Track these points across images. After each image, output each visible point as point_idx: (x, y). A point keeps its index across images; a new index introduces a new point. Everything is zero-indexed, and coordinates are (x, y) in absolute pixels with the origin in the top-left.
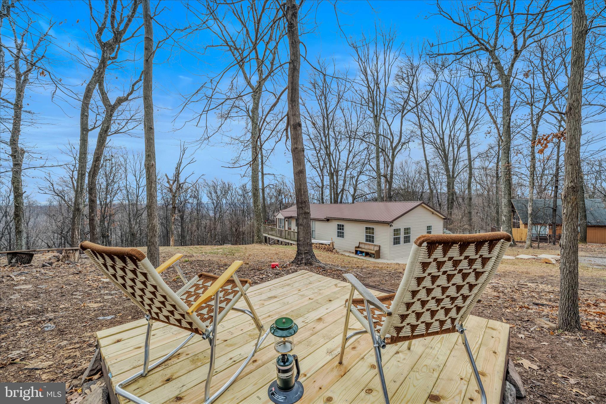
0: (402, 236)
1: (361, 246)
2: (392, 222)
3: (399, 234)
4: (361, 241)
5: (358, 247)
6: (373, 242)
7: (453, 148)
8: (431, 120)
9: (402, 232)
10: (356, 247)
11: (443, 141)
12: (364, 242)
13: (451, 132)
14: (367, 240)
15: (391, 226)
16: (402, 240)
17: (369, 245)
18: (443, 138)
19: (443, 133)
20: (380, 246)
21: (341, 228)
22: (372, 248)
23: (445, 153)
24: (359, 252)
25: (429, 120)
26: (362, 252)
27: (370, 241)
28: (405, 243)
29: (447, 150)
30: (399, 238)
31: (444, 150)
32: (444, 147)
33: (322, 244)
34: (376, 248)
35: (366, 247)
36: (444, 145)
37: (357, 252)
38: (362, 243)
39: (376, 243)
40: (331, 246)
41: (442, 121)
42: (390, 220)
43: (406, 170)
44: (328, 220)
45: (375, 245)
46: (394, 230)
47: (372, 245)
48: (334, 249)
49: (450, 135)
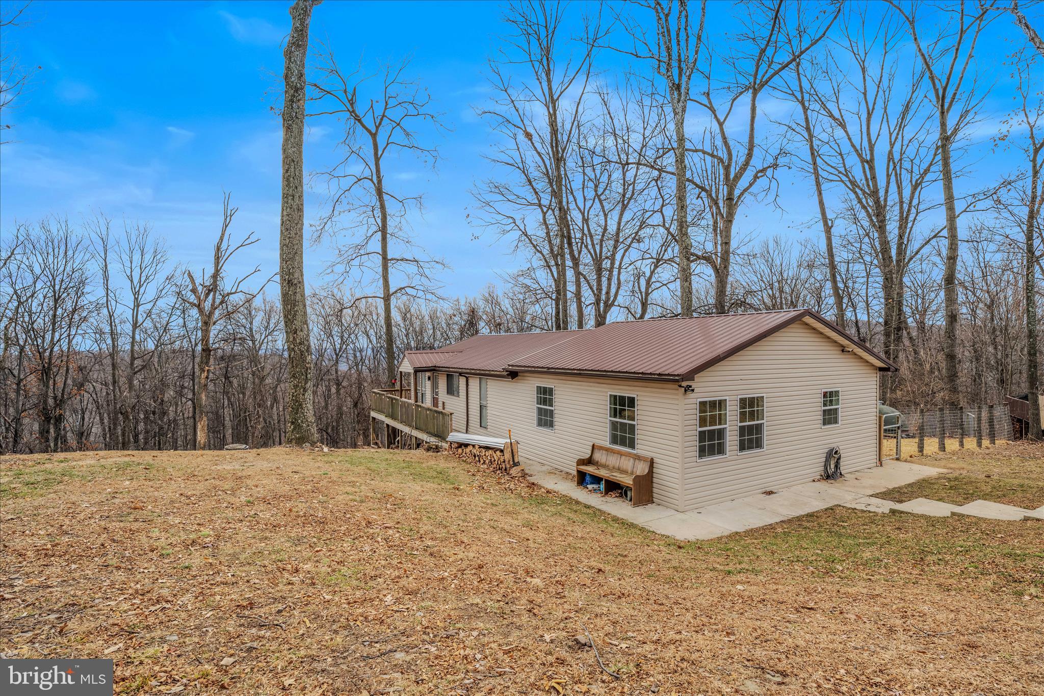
0: (732, 426)
1: (598, 456)
2: (691, 375)
3: (721, 419)
4: (599, 443)
5: (589, 461)
6: (632, 445)
7: (899, 187)
8: (836, 114)
9: (732, 413)
10: (581, 462)
11: (872, 168)
12: (607, 443)
13: (892, 145)
14: (614, 440)
15: (688, 389)
16: (732, 439)
17: (621, 454)
18: (872, 160)
19: (871, 147)
20: (652, 462)
21: (545, 396)
22: (627, 464)
23: (877, 202)
24: (588, 478)
25: (831, 116)
26: (597, 480)
27: (623, 443)
28: (742, 448)
29: (882, 193)
30: (721, 434)
31: (875, 193)
32: (875, 185)
33: (487, 448)
34: (641, 469)
35: (612, 460)
36: (874, 178)
37: (582, 479)
38: (601, 448)
39: (642, 448)
40: (507, 456)
41: (869, 115)
42: (683, 370)
43: (778, 262)
44: (513, 374)
45: (638, 458)
46: (703, 404)
47: (628, 455)
48: (516, 464)
49: (891, 153)
